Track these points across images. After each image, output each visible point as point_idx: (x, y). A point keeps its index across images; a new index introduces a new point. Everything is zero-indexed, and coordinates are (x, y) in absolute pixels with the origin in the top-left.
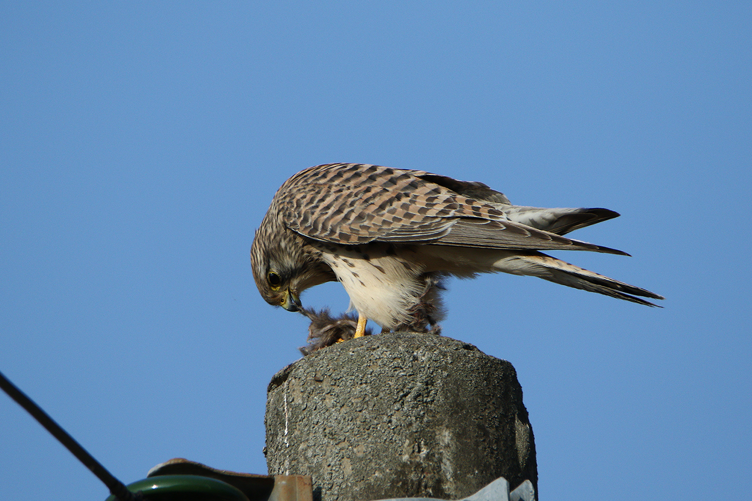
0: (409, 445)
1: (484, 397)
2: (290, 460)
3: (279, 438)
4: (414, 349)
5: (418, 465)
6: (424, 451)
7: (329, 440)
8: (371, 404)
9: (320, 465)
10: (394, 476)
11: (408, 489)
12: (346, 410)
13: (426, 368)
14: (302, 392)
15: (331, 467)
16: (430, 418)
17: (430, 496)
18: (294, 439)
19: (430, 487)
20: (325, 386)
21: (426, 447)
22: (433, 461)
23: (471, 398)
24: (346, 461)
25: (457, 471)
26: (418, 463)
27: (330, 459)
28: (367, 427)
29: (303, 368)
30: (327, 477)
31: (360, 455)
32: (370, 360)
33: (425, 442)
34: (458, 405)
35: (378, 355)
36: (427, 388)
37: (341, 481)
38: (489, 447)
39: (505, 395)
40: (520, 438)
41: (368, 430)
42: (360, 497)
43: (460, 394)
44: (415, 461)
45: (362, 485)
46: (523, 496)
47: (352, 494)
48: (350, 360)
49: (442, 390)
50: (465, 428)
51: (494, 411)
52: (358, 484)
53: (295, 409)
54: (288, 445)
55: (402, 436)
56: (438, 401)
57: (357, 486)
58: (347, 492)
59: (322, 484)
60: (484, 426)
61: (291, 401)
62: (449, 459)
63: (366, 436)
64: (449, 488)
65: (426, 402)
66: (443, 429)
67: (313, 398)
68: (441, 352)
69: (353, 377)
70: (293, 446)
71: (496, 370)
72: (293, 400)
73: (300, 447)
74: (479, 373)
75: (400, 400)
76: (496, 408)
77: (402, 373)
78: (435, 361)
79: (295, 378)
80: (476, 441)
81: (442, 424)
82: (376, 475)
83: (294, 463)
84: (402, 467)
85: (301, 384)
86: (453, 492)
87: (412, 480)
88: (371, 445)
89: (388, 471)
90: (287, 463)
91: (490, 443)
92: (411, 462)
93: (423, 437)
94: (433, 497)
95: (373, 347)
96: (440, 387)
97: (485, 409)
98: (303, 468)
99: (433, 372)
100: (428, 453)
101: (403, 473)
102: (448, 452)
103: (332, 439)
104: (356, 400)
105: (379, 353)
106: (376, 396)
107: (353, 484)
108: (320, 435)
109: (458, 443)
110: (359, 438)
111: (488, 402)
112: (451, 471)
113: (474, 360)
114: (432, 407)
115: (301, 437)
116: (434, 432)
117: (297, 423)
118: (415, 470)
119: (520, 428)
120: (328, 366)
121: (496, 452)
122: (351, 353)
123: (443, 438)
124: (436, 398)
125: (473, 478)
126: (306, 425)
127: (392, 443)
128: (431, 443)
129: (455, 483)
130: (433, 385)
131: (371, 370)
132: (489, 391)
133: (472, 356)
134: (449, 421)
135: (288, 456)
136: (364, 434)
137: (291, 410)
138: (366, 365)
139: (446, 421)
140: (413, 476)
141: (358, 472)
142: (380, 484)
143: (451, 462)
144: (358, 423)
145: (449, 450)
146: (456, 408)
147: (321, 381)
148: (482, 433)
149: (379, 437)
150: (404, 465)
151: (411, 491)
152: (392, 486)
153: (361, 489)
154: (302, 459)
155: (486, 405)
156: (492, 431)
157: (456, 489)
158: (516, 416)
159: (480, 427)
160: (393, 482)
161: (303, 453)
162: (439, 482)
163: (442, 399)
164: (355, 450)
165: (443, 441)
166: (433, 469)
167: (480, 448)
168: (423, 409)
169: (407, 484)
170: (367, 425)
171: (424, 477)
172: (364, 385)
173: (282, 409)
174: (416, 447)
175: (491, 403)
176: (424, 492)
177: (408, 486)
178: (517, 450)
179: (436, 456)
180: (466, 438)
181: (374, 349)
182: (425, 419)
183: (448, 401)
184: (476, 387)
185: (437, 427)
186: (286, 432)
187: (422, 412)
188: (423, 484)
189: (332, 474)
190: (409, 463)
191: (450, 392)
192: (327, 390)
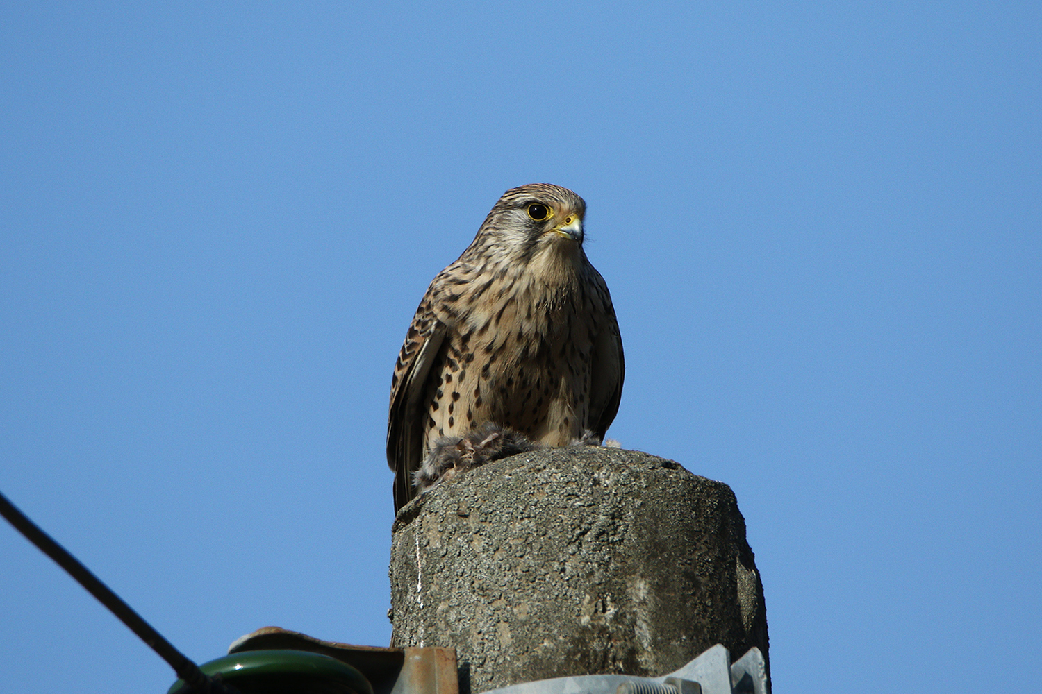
0: (590, 602)
1: (692, 534)
2: (425, 626)
3: (410, 597)
4: (594, 469)
5: (603, 630)
6: (611, 610)
7: (479, 597)
8: (536, 546)
9: (466, 633)
10: (570, 646)
11: (589, 663)
12: (501, 555)
13: (612, 495)
14: (440, 532)
15: (482, 635)
16: (618, 565)
17: (620, 672)
18: (430, 597)
19: (620, 660)
20: (472, 523)
21: (614, 604)
22: (623, 623)
23: (675, 536)
24: (503, 626)
25: (656, 637)
26: (602, 626)
27: (481, 624)
28: (531, 578)
29: (440, 499)
30: (477, 648)
31: (522, 617)
32: (534, 486)
33: (612, 597)
34: (656, 545)
35: (545, 478)
36: (614, 523)
37: (496, 653)
38: (701, 603)
39: (722, 531)
40: (743, 589)
41: (532, 582)
42: (523, 675)
43: (659, 530)
44: (598, 624)
45: (526, 659)
46: (749, 670)
47: (513, 672)
48: (506, 486)
49: (634, 525)
50: (667, 577)
51: (706, 553)
52: (521, 657)
53: (431, 556)
54: (422, 605)
55: (580, 591)
56: (629, 540)
57: (518, 660)
58: (505, 669)
59: (471, 658)
60: (693, 573)
61: (425, 544)
62: (645, 621)
63: (530, 591)
64: (646, 661)
65: (613, 542)
66: (637, 579)
67: (456, 540)
68: (631, 473)
69: (511, 510)
70: (430, 606)
71: (708, 496)
72: (428, 543)
73: (440, 608)
74: (685, 501)
75: (576, 540)
76: (709, 549)
77: (579, 503)
78: (624, 485)
79: (431, 513)
80: (682, 595)
81: (635, 573)
82: (545, 644)
83: (431, 630)
84: (580, 633)
85: (439, 520)
86: (652, 667)
87: (595, 651)
88: (537, 603)
89: (561, 638)
90: (421, 630)
91: (702, 597)
92: (593, 626)
93: (609, 590)
94: (625, 673)
95: (537, 467)
96: (632, 520)
97: (695, 550)
98: (444, 636)
99: (621, 500)
100: (617, 613)
101: (581, 641)
102: (645, 610)
103: (484, 596)
104: (516, 542)
105: (546, 476)
106: (543, 536)
107: (513, 658)
108: (466, 590)
109: (658, 598)
110: (521, 594)
111: (698, 540)
112: (649, 637)
113: (677, 483)
114: (620, 548)
115: (440, 594)
116: (624, 583)
117: (435, 575)
118: (599, 637)
119: (743, 576)
120: (475, 495)
121: (710, 610)
122: (507, 477)
123: (637, 591)
124: (627, 536)
125: (680, 646)
126: (447, 578)
127: (566, 599)
128: (620, 599)
129: (654, 653)
130: (621, 519)
131: (536, 500)
132: (699, 526)
133: (675, 477)
134: (644, 568)
135: (422, 621)
136: (526, 588)
137: (425, 556)
138: (527, 492)
139: (641, 568)
140: (596, 645)
141: (520, 641)
142: (550, 657)
143: (648, 625)
144: (519, 572)
145: (645, 607)
146: (654, 550)
147: (466, 516)
148: (691, 584)
149: (549, 592)
150: (583, 630)
151: (594, 665)
152: (568, 660)
153: (524, 664)
154: (442, 625)
155: (695, 544)
156: (704, 580)
157: (656, 661)
158: (737, 559)
159: (688, 575)
160: (569, 653)
161: (444, 616)
162: (633, 651)
163: (634, 538)
164: (515, 610)
165: (637, 595)
166: (624, 635)
167: (688, 604)
168: (609, 553)
169: (588, 656)
170: (531, 575)
171: (612, 646)
172: (526, 521)
173: (413, 555)
174: (600, 604)
175: (702, 541)
176: (611, 667)
177: (589, 659)
178: (739, 606)
179: (628, 616)
180: (668, 591)
181: (539, 470)
182: (612, 566)
183: (643, 540)
184: (681, 521)
185: (628, 577)
186: (419, 588)
187: (607, 557)
188: (611, 655)
189: (484, 644)
190: (590, 626)
191: (646, 528)
192: (475, 528)
